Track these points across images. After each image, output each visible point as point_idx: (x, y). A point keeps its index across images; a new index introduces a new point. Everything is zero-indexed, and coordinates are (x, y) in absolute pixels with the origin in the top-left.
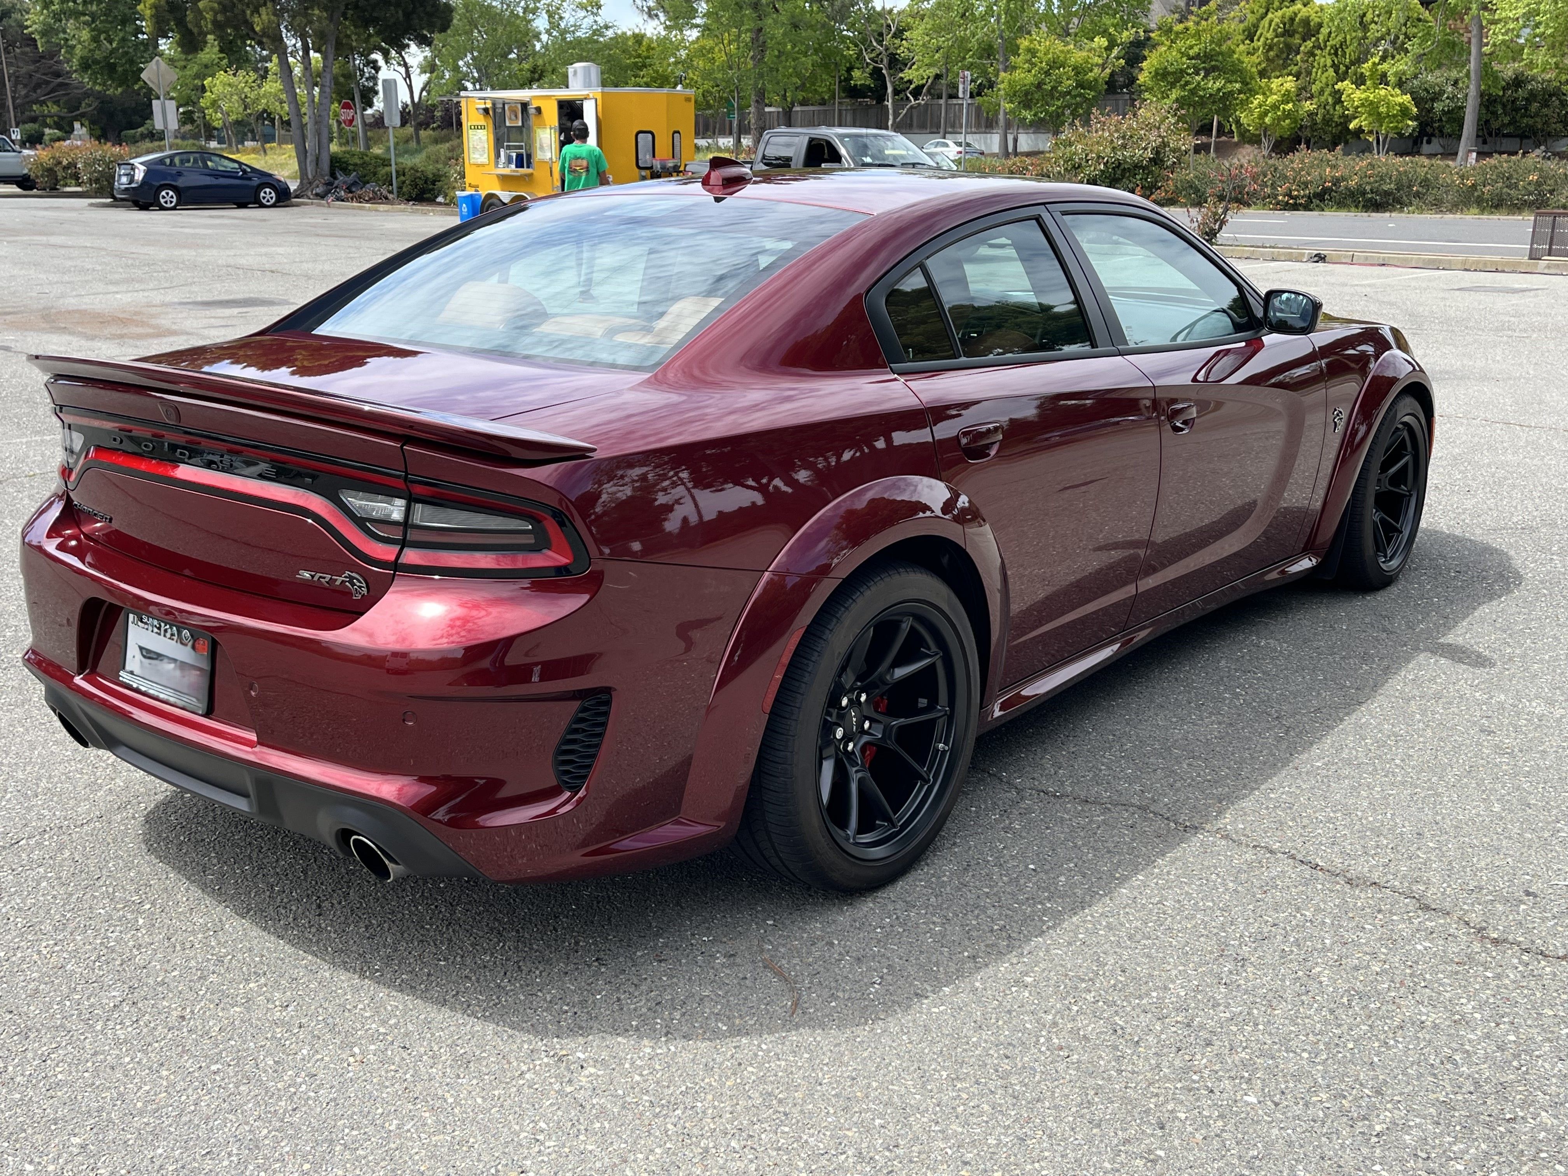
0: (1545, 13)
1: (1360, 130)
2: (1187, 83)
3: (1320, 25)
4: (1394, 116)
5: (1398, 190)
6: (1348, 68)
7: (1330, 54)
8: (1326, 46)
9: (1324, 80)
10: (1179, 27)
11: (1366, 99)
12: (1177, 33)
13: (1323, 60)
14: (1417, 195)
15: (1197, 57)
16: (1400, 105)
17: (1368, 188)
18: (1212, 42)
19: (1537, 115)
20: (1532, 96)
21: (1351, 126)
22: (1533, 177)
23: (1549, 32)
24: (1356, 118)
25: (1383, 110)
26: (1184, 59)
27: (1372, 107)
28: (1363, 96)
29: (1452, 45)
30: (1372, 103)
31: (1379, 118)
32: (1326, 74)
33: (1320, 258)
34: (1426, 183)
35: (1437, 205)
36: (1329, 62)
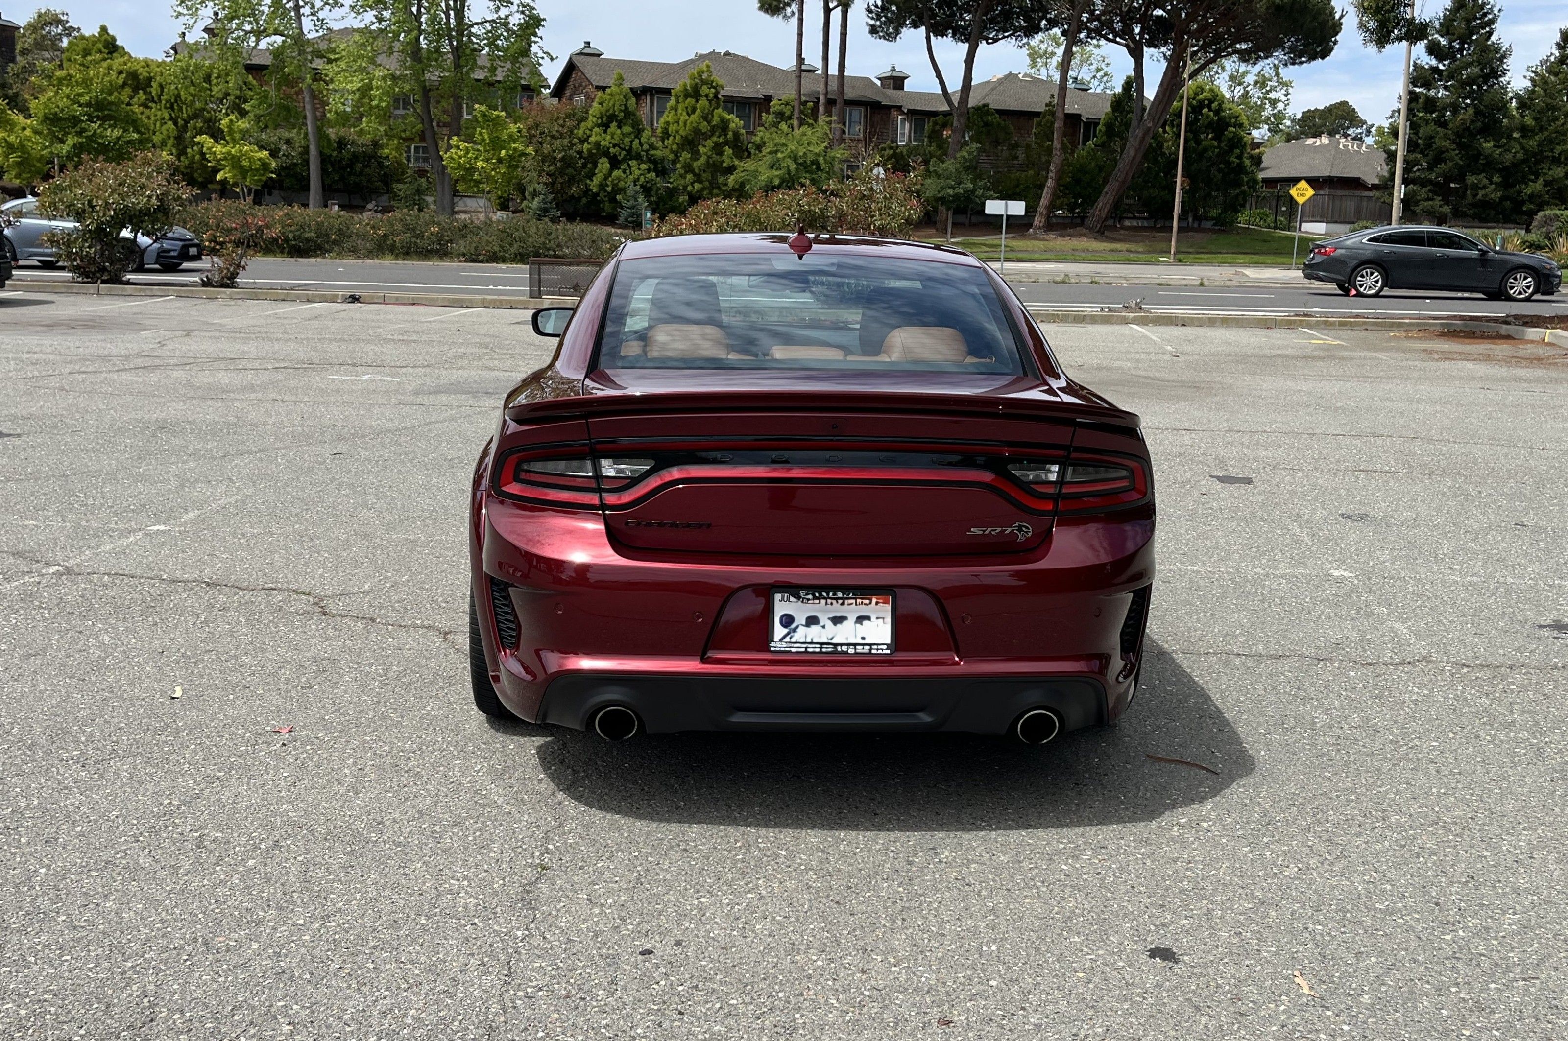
0: (377, 88)
1: (224, 182)
2: (83, 130)
3: (150, 79)
4: (257, 170)
5: (318, 237)
6: (186, 122)
7: (166, 108)
8: (160, 101)
9: (165, 132)
10: (59, 73)
11: (229, 153)
12: (60, 80)
13: (159, 113)
14: (335, 242)
15: (88, 104)
16: (260, 159)
17: (291, 236)
18: (102, 91)
19: (361, 173)
20: (355, 157)
21: (218, 178)
22: (435, 229)
23: (384, 104)
24: (220, 170)
25: (245, 163)
26: (76, 106)
27: (235, 161)
28: (224, 150)
29: (288, 109)
30: (233, 157)
31: (243, 172)
32: (165, 127)
33: (354, 299)
34: (340, 232)
35: (354, 252)
36: (167, 116)
